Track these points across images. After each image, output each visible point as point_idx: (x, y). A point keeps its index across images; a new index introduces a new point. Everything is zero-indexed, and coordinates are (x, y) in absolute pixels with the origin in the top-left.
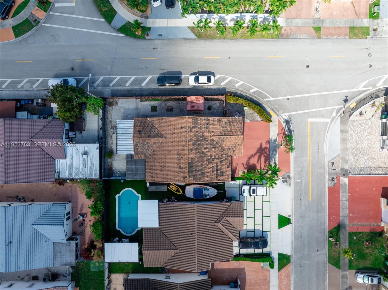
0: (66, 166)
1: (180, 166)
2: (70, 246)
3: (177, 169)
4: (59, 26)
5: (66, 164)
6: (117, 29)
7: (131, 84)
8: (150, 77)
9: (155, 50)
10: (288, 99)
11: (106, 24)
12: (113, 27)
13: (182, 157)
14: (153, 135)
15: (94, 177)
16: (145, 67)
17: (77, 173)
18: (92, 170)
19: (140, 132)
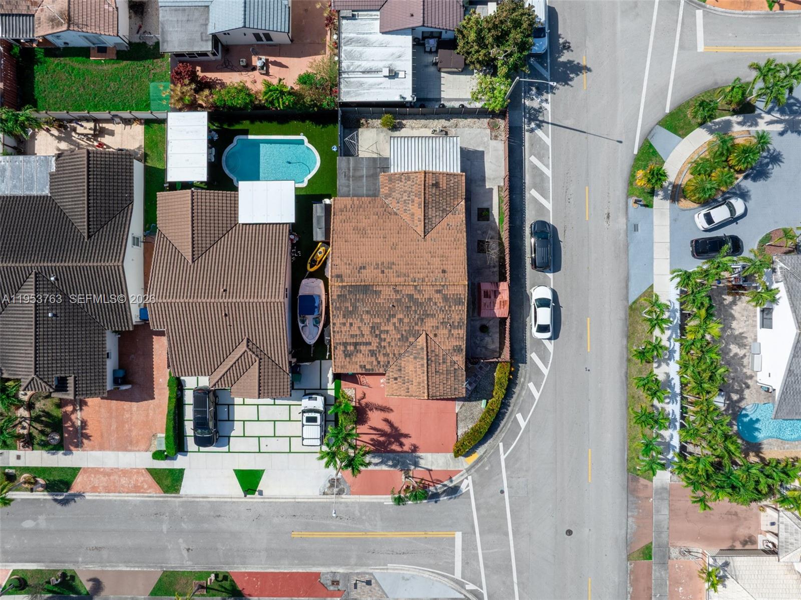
0: (367, 33)
1: (364, 268)
2: (202, 40)
3: (360, 261)
4: (655, 18)
5: (371, 33)
6: (649, 138)
7: (535, 167)
8: (548, 205)
9: (606, 216)
10: (502, 492)
11: (660, 116)
12: (652, 130)
13: (383, 272)
14: (430, 213)
15: (343, 88)
16: (570, 197)
17: (350, 56)
18: (357, 87)
19: (436, 185)
